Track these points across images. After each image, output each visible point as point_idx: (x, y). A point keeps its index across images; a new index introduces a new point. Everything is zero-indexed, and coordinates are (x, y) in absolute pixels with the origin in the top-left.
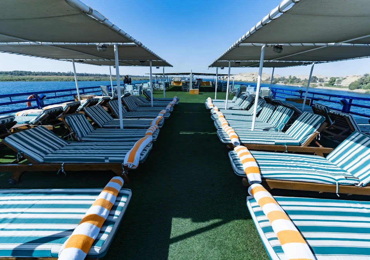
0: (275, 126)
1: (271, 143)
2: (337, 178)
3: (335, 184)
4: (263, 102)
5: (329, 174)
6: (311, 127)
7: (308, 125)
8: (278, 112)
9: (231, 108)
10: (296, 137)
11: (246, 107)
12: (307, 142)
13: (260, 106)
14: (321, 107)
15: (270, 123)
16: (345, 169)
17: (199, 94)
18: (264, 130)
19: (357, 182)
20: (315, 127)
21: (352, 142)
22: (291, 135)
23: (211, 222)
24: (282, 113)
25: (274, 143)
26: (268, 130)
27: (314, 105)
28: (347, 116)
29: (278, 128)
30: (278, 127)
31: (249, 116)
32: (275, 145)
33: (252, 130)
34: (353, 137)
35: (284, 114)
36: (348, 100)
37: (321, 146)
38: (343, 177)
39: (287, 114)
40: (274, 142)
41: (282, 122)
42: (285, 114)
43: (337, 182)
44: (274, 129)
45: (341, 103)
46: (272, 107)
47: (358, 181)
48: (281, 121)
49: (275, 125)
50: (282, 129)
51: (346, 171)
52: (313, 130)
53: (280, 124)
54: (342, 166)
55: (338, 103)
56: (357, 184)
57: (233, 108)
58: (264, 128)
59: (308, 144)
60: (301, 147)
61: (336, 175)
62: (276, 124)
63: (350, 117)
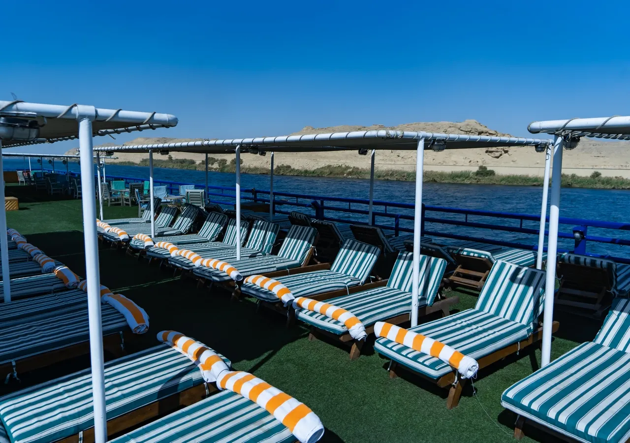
0: (260, 250)
1: (272, 270)
2: (346, 282)
3: (345, 287)
4: (223, 217)
5: (339, 280)
6: (306, 243)
7: (302, 241)
8: (257, 231)
9: (161, 234)
10: (293, 257)
11: (187, 228)
12: (307, 260)
13: (220, 224)
14: (300, 216)
15: (251, 246)
16: (348, 274)
17: (20, 209)
18: (250, 257)
19: (359, 282)
20: (309, 242)
21: (346, 250)
22: (286, 256)
23: (266, 354)
24: (264, 231)
25: (275, 269)
26: (255, 256)
27: (291, 215)
28: (330, 224)
29: (266, 252)
30: (265, 250)
31: (206, 242)
32: (277, 270)
33: (238, 259)
34: (346, 245)
35: (268, 232)
36: (319, 202)
37: (319, 263)
38: (349, 280)
39: (272, 232)
40: (275, 267)
41: (269, 242)
42: (270, 233)
43: (347, 285)
44: (261, 254)
45: (313, 206)
46: (244, 224)
47: (359, 280)
48: (267, 241)
49: (259, 248)
50: (270, 252)
51: (349, 275)
52: (309, 245)
53: (267, 246)
54: (346, 273)
55: (309, 206)
56: (359, 283)
57: (165, 233)
58: (249, 255)
59: (307, 263)
60: (301, 267)
61: (344, 280)
62: (260, 246)
63: (333, 225)
